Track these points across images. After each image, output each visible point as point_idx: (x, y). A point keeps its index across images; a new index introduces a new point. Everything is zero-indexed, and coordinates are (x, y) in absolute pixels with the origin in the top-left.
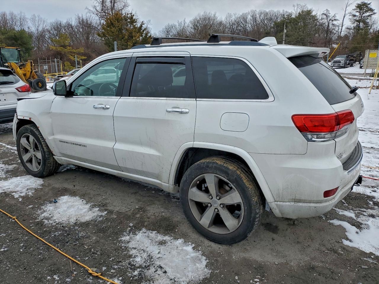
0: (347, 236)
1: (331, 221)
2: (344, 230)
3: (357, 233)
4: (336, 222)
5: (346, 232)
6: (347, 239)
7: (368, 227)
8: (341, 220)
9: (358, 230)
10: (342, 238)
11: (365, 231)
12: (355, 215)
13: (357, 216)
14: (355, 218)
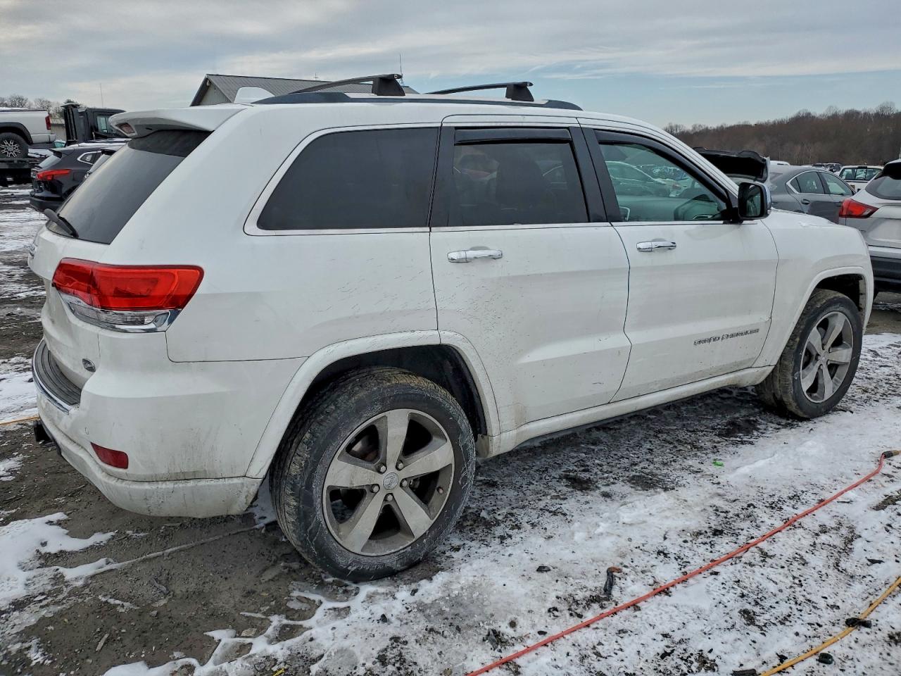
0: (63, 528)
1: (109, 535)
2: (72, 534)
3: (44, 544)
4: (99, 538)
5: (67, 534)
6: (59, 523)
7: (23, 567)
8: (92, 547)
9: (44, 550)
10: (69, 520)
11: (28, 556)
12: (66, 578)
13: (58, 579)
14: (62, 570)
